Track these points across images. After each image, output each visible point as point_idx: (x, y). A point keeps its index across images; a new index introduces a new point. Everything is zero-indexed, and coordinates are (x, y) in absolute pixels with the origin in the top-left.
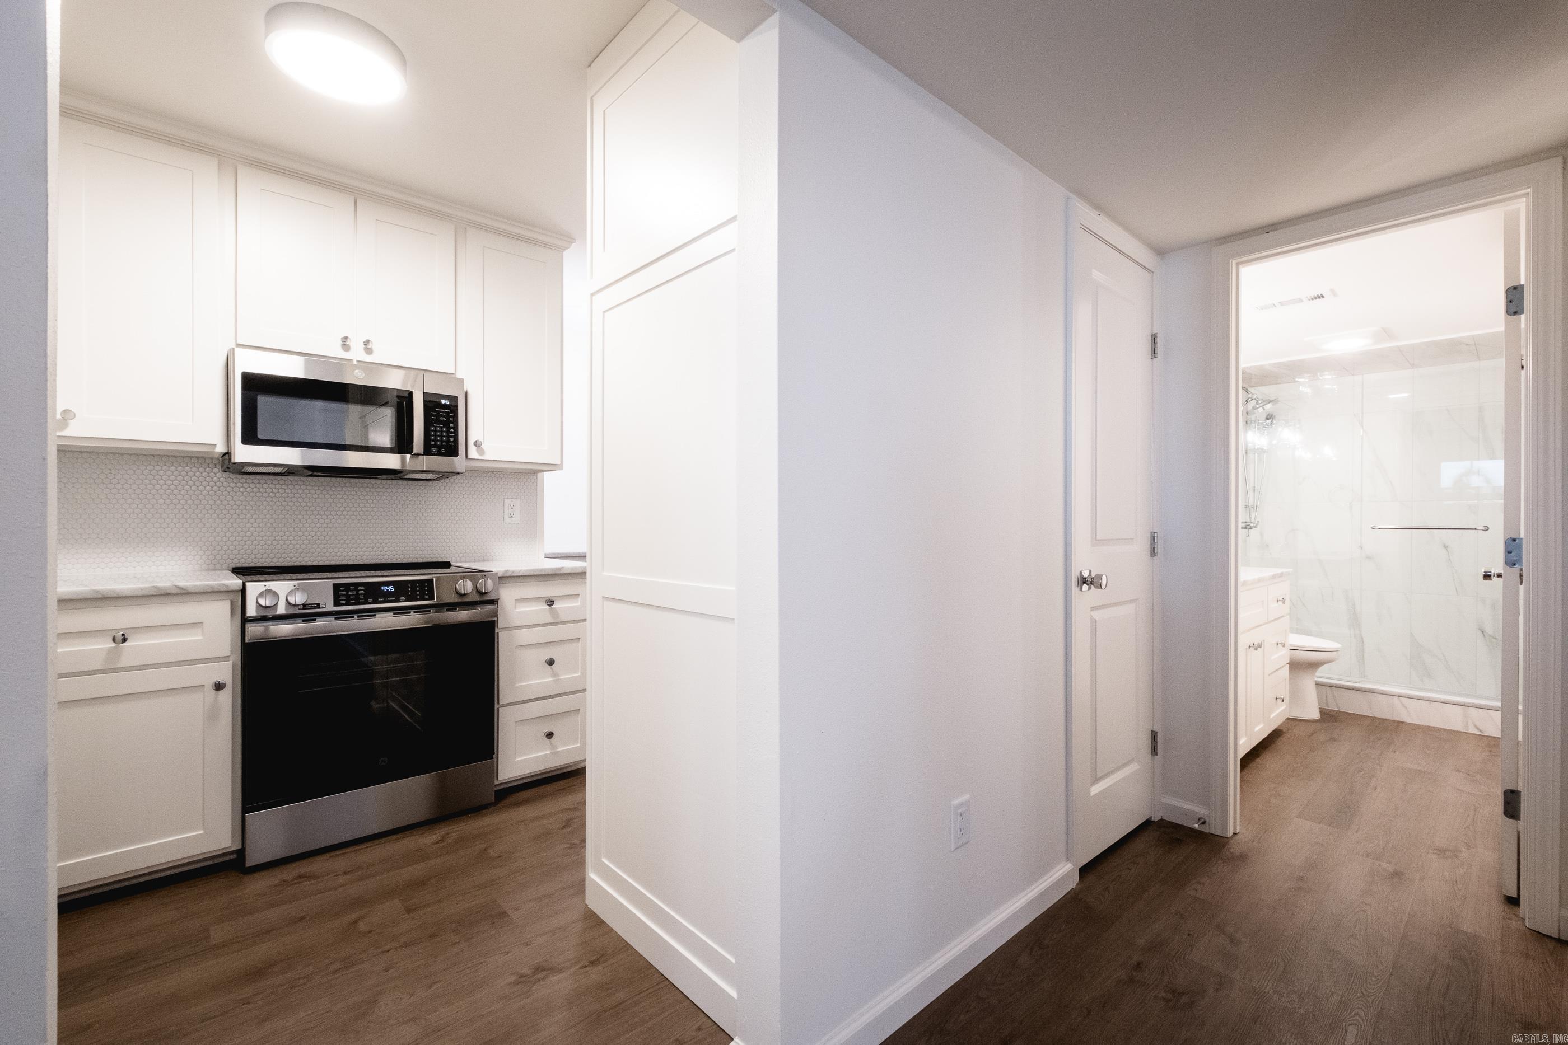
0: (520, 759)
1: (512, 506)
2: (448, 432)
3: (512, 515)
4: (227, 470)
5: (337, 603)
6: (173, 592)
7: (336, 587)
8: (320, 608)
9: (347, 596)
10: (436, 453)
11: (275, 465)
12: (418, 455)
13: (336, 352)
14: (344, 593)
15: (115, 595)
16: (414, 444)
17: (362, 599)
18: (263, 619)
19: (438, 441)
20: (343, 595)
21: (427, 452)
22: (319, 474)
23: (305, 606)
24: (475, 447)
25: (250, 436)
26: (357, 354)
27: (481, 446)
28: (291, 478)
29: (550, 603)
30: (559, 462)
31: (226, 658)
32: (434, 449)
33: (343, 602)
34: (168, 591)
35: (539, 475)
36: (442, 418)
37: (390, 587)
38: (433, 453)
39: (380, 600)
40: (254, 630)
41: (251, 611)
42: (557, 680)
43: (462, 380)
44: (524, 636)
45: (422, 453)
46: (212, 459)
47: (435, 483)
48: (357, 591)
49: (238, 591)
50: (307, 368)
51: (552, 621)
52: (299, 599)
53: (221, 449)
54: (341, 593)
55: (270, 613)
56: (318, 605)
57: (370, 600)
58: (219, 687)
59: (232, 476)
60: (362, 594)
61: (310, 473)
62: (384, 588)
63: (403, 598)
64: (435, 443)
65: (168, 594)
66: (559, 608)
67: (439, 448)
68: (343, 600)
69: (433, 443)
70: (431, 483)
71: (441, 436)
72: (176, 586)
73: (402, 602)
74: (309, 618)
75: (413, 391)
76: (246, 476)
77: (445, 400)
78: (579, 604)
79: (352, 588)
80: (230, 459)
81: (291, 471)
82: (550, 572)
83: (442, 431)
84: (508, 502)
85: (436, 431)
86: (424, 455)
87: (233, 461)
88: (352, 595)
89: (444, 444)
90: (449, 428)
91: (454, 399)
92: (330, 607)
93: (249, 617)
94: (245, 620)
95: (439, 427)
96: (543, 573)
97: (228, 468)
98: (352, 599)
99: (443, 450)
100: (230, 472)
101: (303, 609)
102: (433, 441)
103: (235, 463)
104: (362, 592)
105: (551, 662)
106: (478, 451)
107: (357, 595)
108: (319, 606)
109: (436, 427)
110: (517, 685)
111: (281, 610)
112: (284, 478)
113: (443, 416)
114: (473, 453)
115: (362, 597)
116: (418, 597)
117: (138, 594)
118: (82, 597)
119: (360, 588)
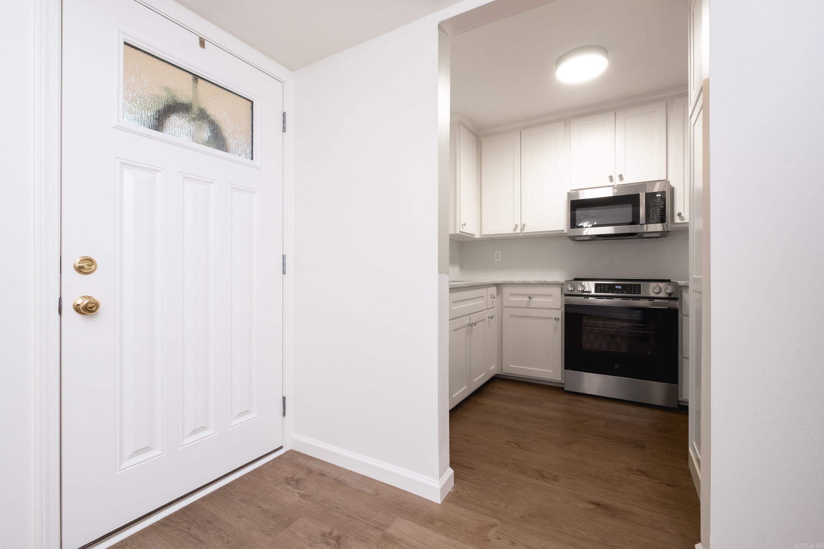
5: (596, 292)
6: (544, 283)
7: (596, 285)
9: (601, 289)
10: (653, 222)
12: (642, 224)
14: (599, 288)
15: (529, 283)
16: (641, 219)
17: (606, 291)
18: (570, 295)
21: (648, 223)
22: (603, 238)
24: (678, 217)
25: (574, 226)
27: (682, 216)
31: (559, 309)
33: (599, 291)
37: (619, 287)
38: (651, 222)
39: (614, 292)
40: (569, 299)
41: (565, 292)
45: (644, 223)
49: (563, 284)
52: (581, 289)
53: (566, 232)
54: (598, 288)
55: (572, 293)
56: (590, 292)
57: (610, 292)
58: (557, 319)
60: (606, 289)
61: (600, 238)
62: (617, 287)
63: (625, 292)
64: (653, 217)
65: (543, 284)
67: (655, 219)
69: (651, 217)
73: (624, 294)
74: (584, 297)
75: (639, 193)
77: (659, 194)
79: (603, 286)
81: (593, 238)
85: (653, 211)
88: (603, 289)
89: (658, 217)
91: (664, 193)
93: (567, 294)
94: (565, 296)
95: (655, 208)
98: (602, 290)
99: (657, 221)
101: (584, 293)
104: (607, 288)
106: (680, 218)
107: (605, 289)
109: (653, 209)
111: (575, 292)
113: (657, 203)
114: (677, 220)
115: (607, 290)
116: (633, 292)
117: (535, 283)
118: (521, 283)
119: (606, 286)
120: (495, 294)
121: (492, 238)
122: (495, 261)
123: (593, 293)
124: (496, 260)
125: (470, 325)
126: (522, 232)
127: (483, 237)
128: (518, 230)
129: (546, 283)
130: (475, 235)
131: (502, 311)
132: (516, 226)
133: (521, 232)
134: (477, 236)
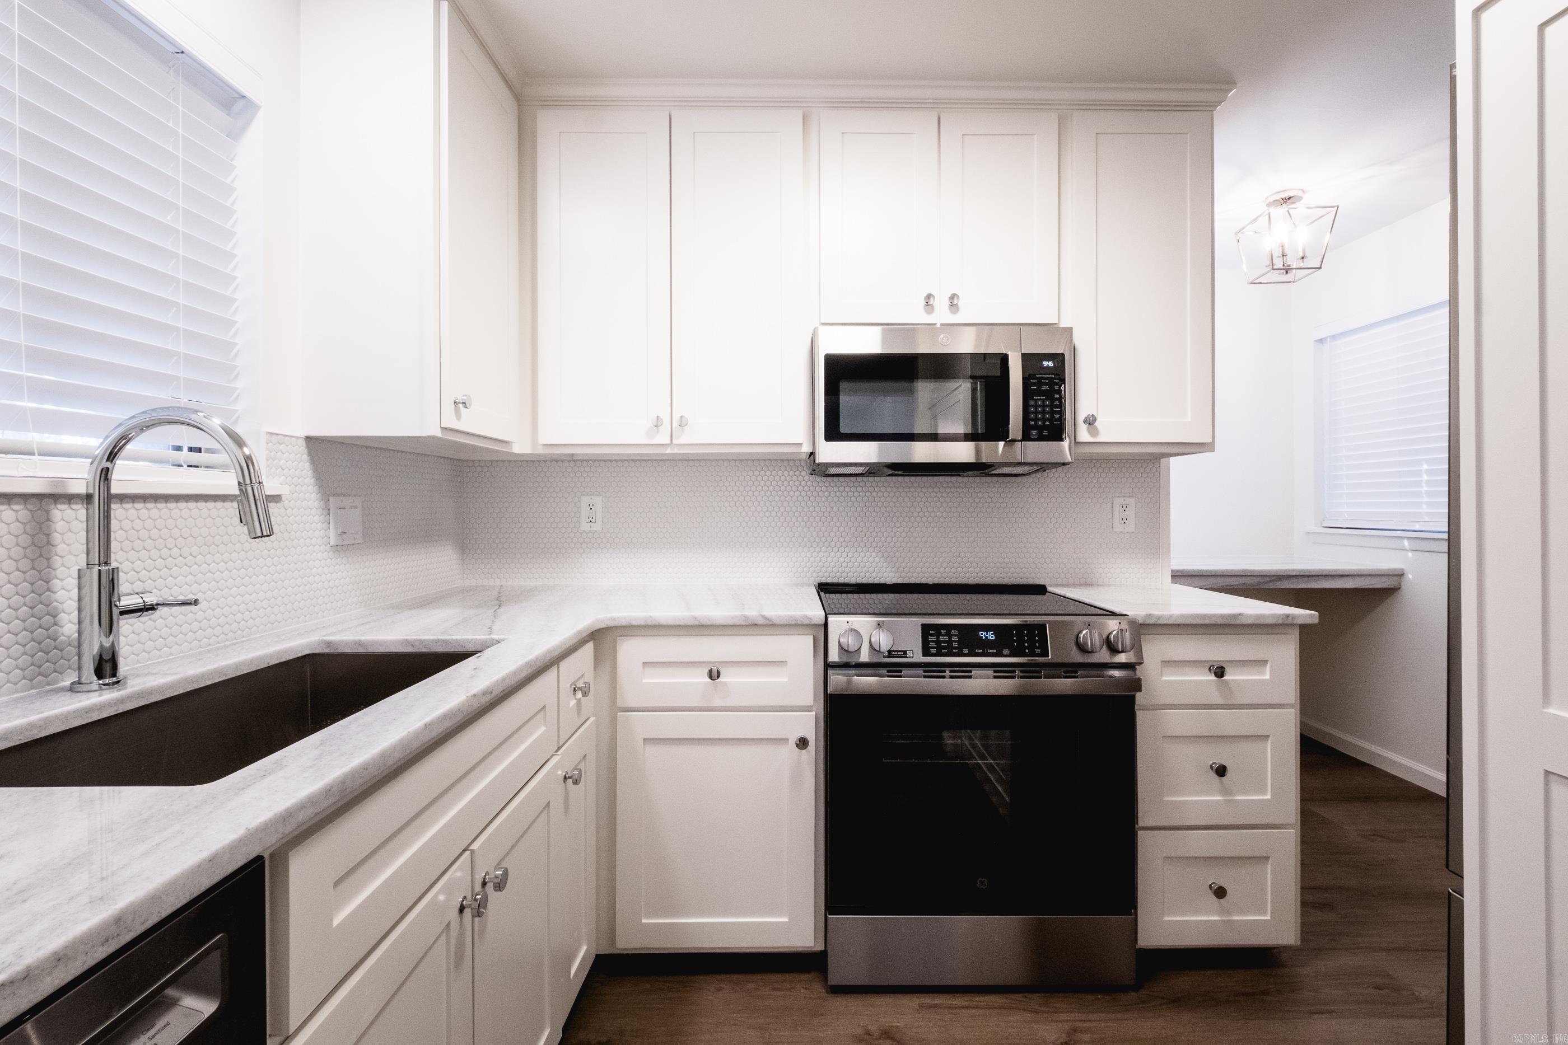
0: (1170, 919)
1: (1125, 508)
2: (1052, 406)
3: (1125, 520)
4: (813, 473)
5: (926, 653)
6: (761, 623)
7: (926, 629)
8: (906, 657)
9: (938, 642)
10: (1036, 437)
11: (856, 465)
12: (1014, 441)
13: (918, 316)
14: (934, 638)
15: (707, 623)
16: (1010, 426)
18: (845, 665)
19: (1040, 419)
20: (933, 641)
21: (1026, 437)
22: (900, 473)
23: (890, 653)
24: (1086, 425)
25: (834, 433)
26: (942, 315)
27: (1096, 424)
28: (871, 479)
29: (1220, 672)
30: (1209, 440)
31: (808, 709)
32: (1034, 432)
33: (933, 651)
34: (756, 622)
35: (1163, 460)
36: (1044, 388)
37: (990, 634)
38: (1032, 437)
39: (977, 651)
40: (838, 679)
41: (834, 656)
42: (1229, 801)
43: (1070, 330)
44: (1177, 722)
45: (1020, 437)
46: (800, 460)
47: (1030, 479)
48: (950, 636)
49: (821, 625)
50: (884, 340)
51: (1220, 701)
52: (884, 641)
53: (806, 449)
54: (931, 638)
55: (853, 660)
56: (905, 652)
57: (966, 651)
58: (802, 743)
59: (818, 479)
60: (955, 641)
61: (891, 472)
62: (982, 634)
63: (1006, 651)
64: (1035, 423)
65: (756, 626)
66: (1233, 680)
67: (1040, 429)
68: (933, 648)
69: (1032, 423)
70: (1019, 479)
71: (1044, 413)
72: (763, 616)
73: (1005, 656)
74: (895, 669)
75: (1009, 353)
76: (829, 479)
77: (1050, 361)
78: (1267, 677)
79: (943, 632)
80: (814, 460)
81: (872, 470)
82: (1220, 621)
83: (1044, 406)
84: (1118, 502)
85: (1036, 406)
86: (1021, 441)
87: (817, 462)
88: (944, 642)
89: (1047, 423)
90: (1053, 400)
91: (1059, 358)
92: (918, 657)
93: (832, 662)
94: (828, 666)
95: (1040, 399)
96: (1207, 622)
97: (814, 470)
98: (944, 648)
99: (1045, 433)
100: (815, 474)
101: (889, 657)
102: (1032, 420)
103: (819, 464)
104: (956, 638)
105: (1221, 771)
106: (1089, 430)
107: (950, 643)
108: (906, 654)
109: (1036, 400)
110: (1166, 799)
111: (864, 657)
112: (865, 479)
113: (1045, 384)
114: (1084, 435)
115: (955, 645)
116: (1027, 651)
117: (731, 622)
118: (681, 623)
119: (953, 632)
120: (589, 677)
121: (573, 455)
122: (582, 528)
123: (917, 656)
124: (585, 526)
125: (470, 906)
126: (675, 442)
127: (540, 451)
128: (663, 438)
129: (767, 622)
130: (512, 442)
131: (614, 722)
132: (658, 424)
133: (671, 440)
134: (521, 447)
